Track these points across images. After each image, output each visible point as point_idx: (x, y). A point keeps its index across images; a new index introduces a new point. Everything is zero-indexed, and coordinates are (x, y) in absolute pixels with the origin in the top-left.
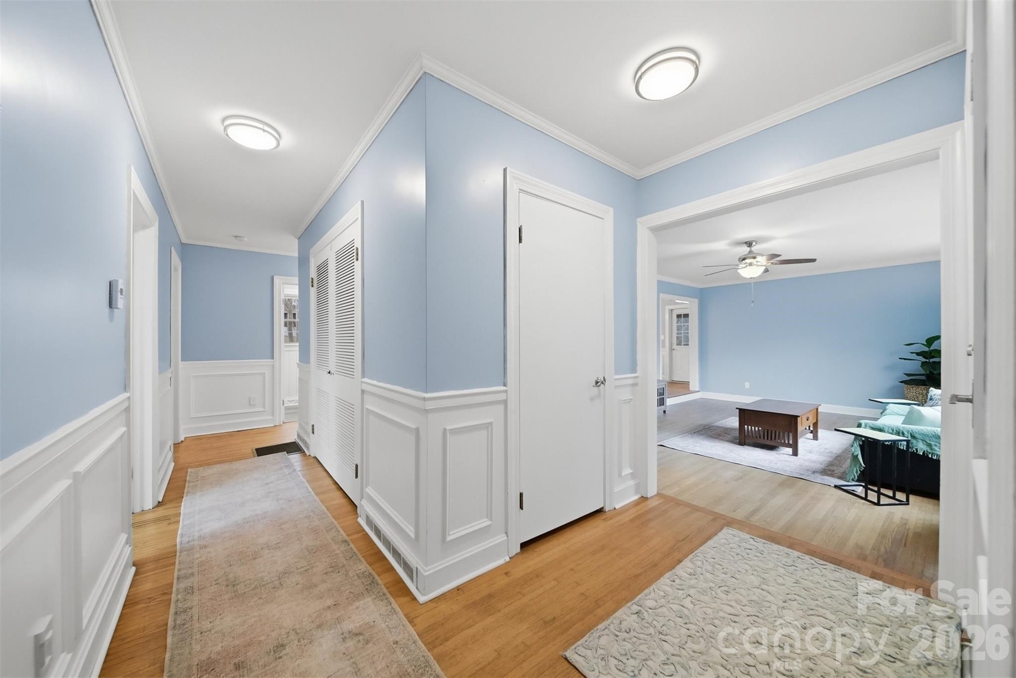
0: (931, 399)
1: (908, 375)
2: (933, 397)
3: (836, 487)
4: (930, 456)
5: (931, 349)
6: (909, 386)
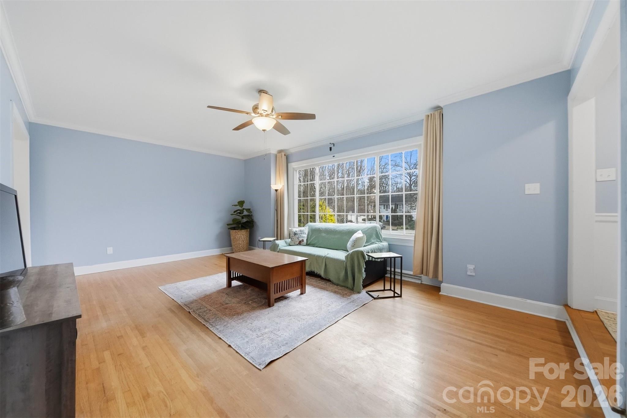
3: (374, 299)
5: (242, 208)
6: (237, 231)
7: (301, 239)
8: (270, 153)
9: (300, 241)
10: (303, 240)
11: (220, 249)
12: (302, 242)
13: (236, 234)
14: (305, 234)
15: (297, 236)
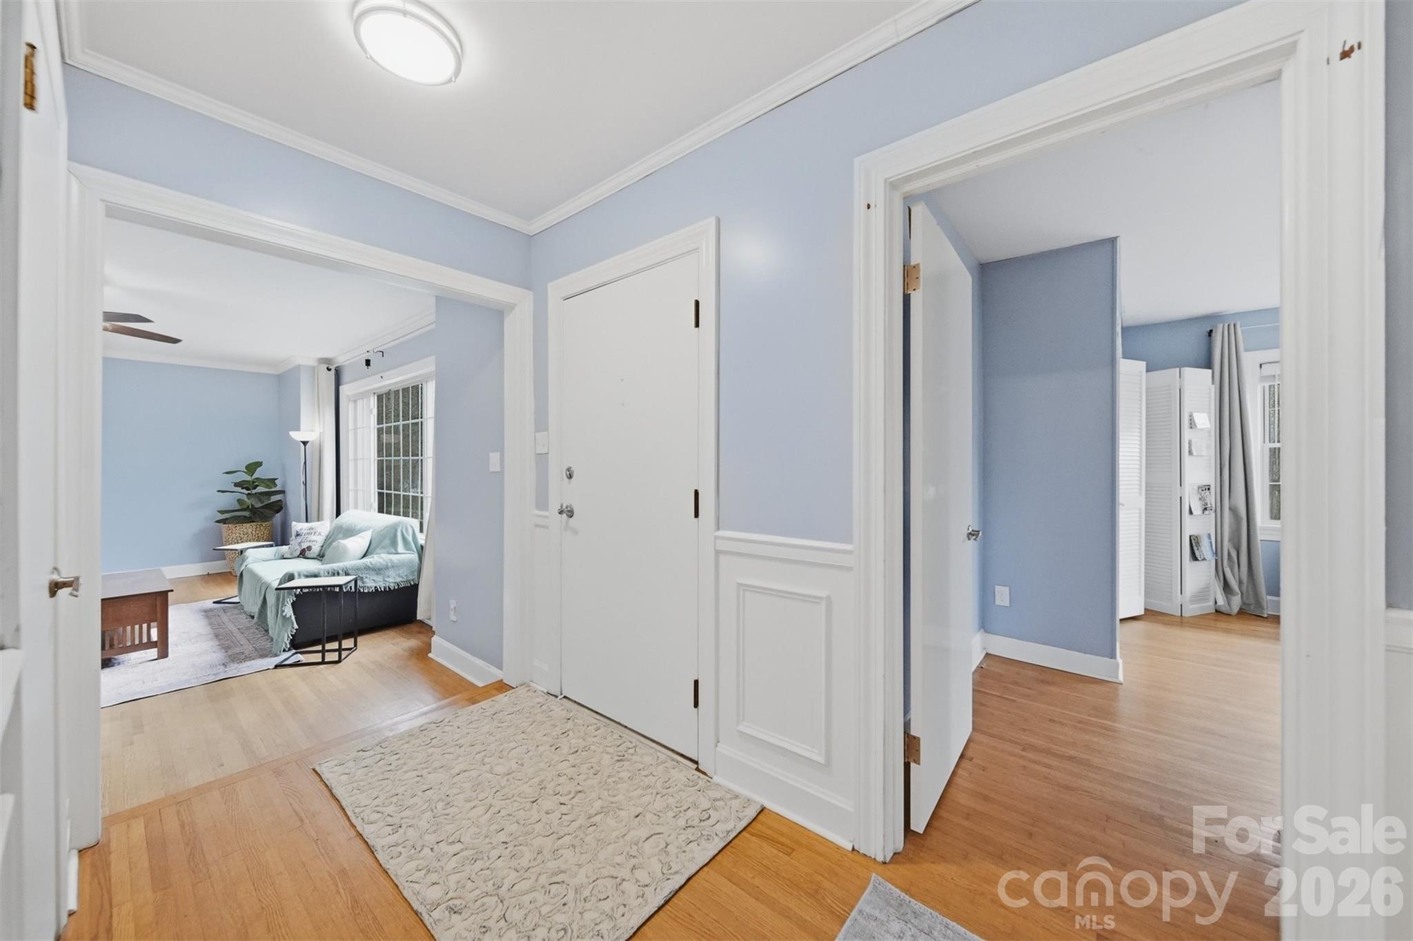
0: (298, 535)
1: (222, 512)
2: (300, 532)
3: (276, 667)
4: (362, 591)
5: (253, 477)
6: (230, 525)
7: (305, 546)
8: (299, 365)
9: (304, 549)
10: (309, 548)
11: (199, 564)
12: (307, 552)
13: (230, 531)
14: (320, 534)
15: (299, 539)
